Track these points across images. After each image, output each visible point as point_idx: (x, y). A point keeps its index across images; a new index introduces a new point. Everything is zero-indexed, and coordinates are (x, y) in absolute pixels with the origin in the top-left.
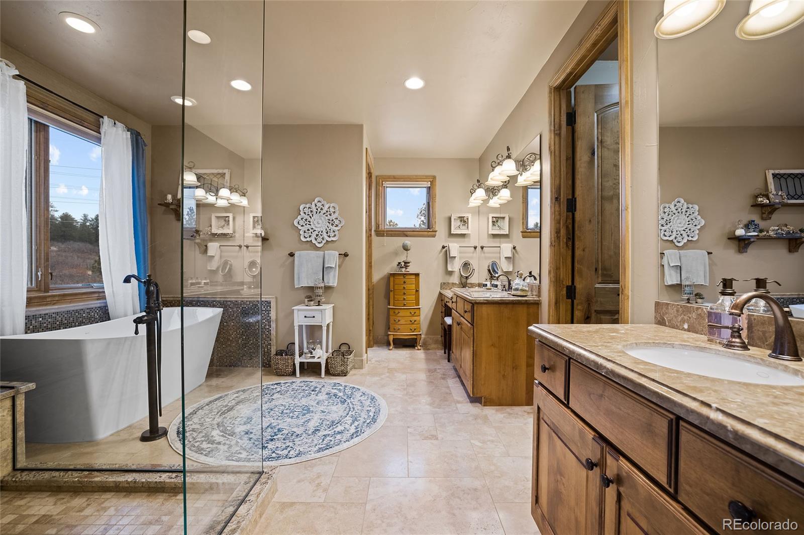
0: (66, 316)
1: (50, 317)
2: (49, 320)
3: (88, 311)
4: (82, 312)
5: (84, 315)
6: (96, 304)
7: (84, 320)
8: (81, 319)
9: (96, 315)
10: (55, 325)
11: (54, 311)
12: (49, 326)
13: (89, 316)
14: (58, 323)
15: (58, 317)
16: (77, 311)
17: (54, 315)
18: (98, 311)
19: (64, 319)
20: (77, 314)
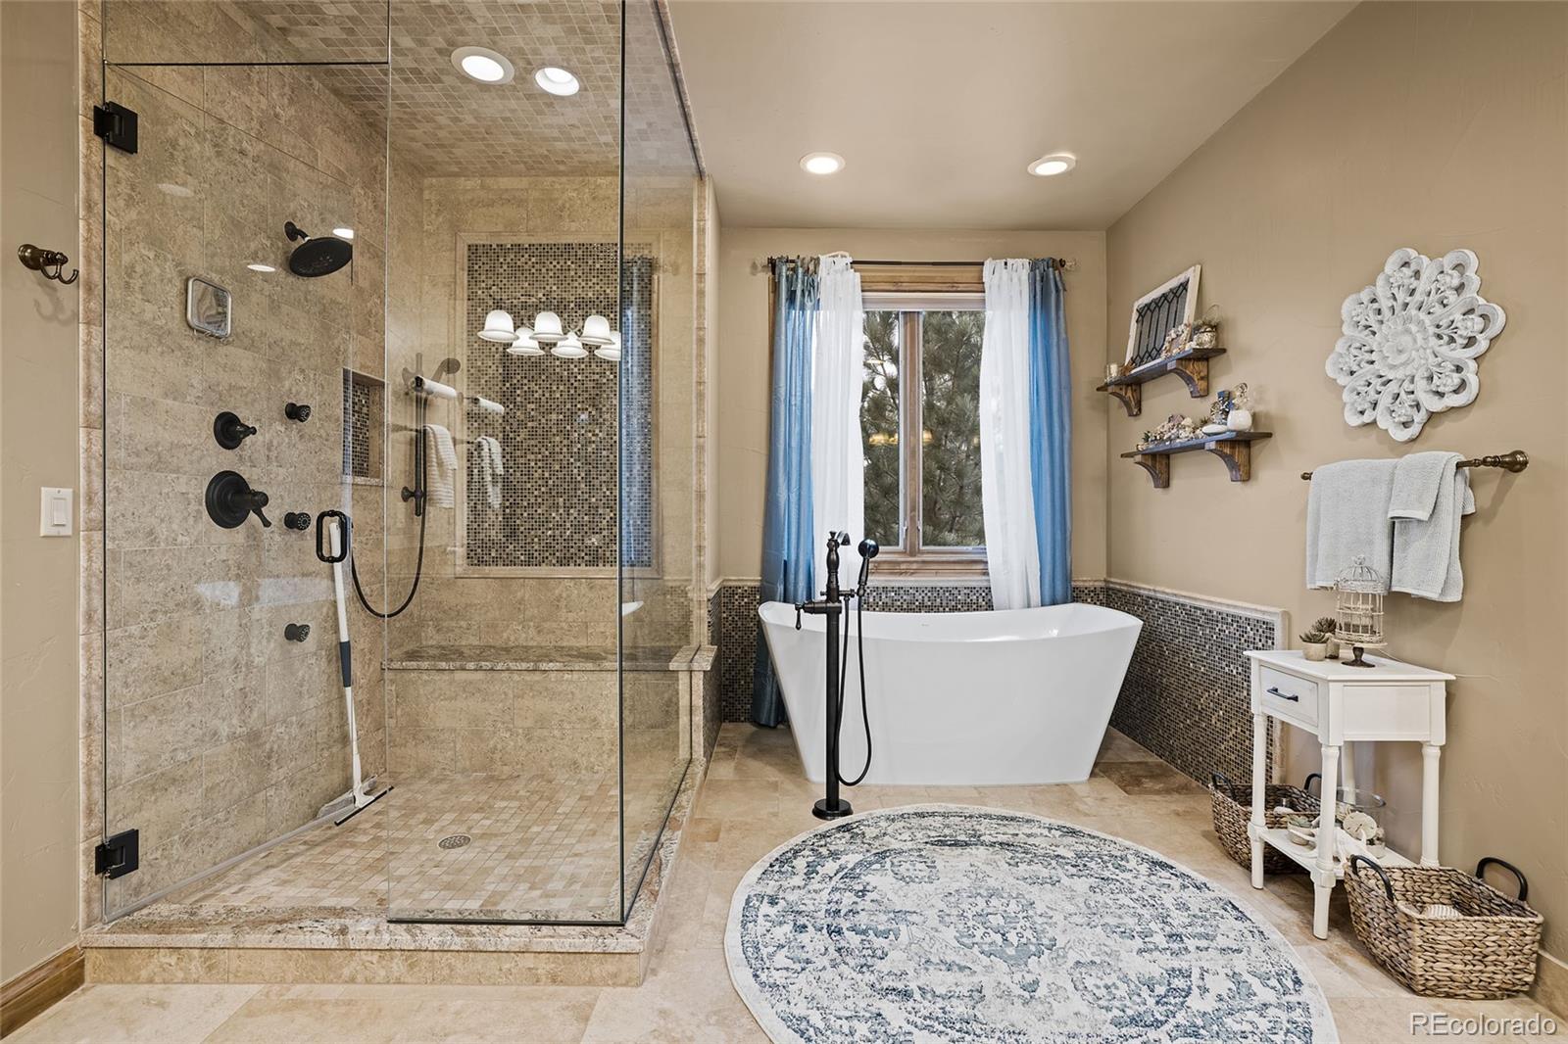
0: (929, 594)
1: (907, 592)
2: (905, 597)
3: (966, 591)
4: (956, 592)
5: (959, 597)
6: (975, 581)
7: (959, 606)
8: (953, 603)
9: (980, 600)
10: (914, 606)
11: (911, 585)
12: (905, 606)
13: (969, 600)
14: (917, 603)
15: (917, 594)
16: (947, 590)
17: (911, 591)
18: (984, 594)
19: (926, 599)
20: (947, 594)
